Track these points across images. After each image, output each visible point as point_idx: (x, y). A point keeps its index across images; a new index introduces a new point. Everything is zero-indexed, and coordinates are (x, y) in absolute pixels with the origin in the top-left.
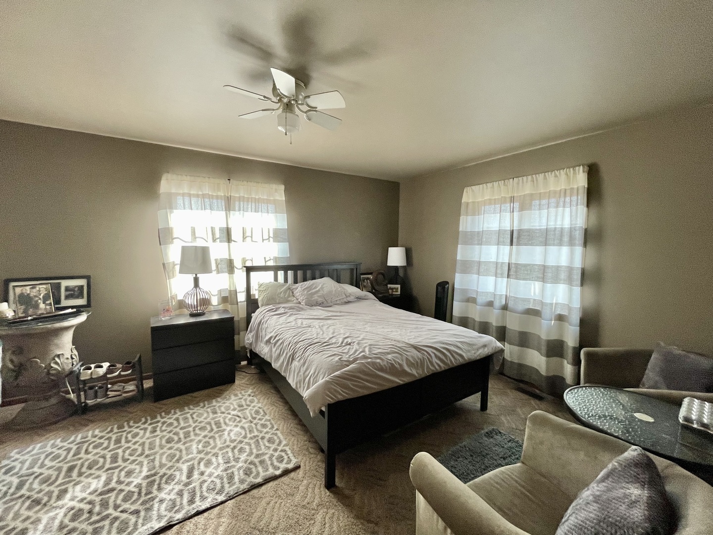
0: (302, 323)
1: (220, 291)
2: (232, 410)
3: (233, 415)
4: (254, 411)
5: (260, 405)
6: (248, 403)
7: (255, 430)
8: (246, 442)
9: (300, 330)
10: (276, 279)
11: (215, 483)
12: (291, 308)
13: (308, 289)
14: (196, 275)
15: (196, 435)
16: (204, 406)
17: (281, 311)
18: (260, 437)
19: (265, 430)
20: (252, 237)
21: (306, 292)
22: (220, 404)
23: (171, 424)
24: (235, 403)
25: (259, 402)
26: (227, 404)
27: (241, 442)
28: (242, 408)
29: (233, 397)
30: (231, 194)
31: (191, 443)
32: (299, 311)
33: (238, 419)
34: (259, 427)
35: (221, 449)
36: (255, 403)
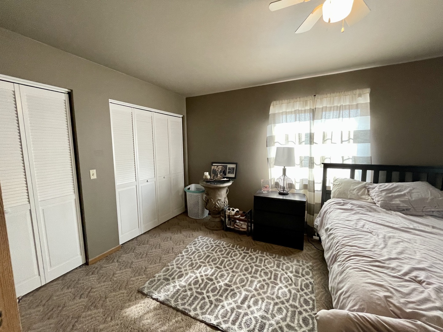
0: (364, 226)
1: (302, 180)
2: (290, 272)
3: (288, 276)
4: (305, 283)
5: (312, 281)
6: (304, 273)
7: (298, 301)
8: (286, 306)
9: (356, 232)
10: (352, 176)
11: (251, 321)
12: (361, 206)
13: (389, 192)
14: (284, 167)
15: (260, 275)
16: (275, 258)
17: (348, 206)
18: (298, 310)
19: (305, 307)
20: (331, 139)
21: (384, 194)
22: (285, 262)
23: (252, 259)
24: (294, 267)
25: (312, 278)
26: (288, 265)
27: (283, 303)
28: (297, 274)
29: (295, 262)
30: (316, 106)
31: (255, 279)
32: (370, 212)
33: (290, 282)
34: (302, 300)
35: (268, 297)
36: (309, 276)
